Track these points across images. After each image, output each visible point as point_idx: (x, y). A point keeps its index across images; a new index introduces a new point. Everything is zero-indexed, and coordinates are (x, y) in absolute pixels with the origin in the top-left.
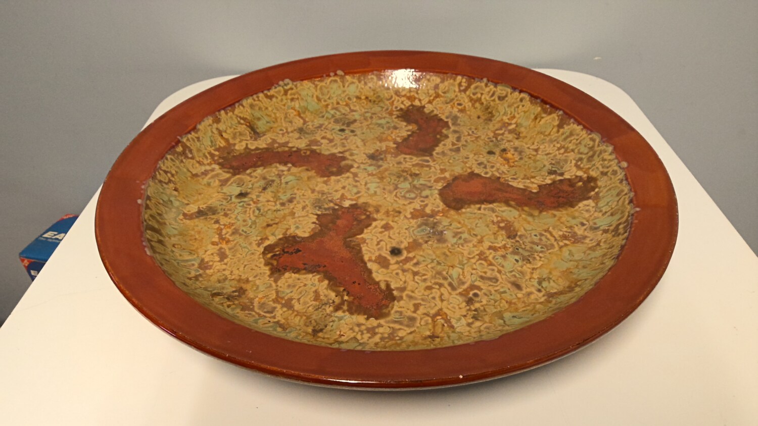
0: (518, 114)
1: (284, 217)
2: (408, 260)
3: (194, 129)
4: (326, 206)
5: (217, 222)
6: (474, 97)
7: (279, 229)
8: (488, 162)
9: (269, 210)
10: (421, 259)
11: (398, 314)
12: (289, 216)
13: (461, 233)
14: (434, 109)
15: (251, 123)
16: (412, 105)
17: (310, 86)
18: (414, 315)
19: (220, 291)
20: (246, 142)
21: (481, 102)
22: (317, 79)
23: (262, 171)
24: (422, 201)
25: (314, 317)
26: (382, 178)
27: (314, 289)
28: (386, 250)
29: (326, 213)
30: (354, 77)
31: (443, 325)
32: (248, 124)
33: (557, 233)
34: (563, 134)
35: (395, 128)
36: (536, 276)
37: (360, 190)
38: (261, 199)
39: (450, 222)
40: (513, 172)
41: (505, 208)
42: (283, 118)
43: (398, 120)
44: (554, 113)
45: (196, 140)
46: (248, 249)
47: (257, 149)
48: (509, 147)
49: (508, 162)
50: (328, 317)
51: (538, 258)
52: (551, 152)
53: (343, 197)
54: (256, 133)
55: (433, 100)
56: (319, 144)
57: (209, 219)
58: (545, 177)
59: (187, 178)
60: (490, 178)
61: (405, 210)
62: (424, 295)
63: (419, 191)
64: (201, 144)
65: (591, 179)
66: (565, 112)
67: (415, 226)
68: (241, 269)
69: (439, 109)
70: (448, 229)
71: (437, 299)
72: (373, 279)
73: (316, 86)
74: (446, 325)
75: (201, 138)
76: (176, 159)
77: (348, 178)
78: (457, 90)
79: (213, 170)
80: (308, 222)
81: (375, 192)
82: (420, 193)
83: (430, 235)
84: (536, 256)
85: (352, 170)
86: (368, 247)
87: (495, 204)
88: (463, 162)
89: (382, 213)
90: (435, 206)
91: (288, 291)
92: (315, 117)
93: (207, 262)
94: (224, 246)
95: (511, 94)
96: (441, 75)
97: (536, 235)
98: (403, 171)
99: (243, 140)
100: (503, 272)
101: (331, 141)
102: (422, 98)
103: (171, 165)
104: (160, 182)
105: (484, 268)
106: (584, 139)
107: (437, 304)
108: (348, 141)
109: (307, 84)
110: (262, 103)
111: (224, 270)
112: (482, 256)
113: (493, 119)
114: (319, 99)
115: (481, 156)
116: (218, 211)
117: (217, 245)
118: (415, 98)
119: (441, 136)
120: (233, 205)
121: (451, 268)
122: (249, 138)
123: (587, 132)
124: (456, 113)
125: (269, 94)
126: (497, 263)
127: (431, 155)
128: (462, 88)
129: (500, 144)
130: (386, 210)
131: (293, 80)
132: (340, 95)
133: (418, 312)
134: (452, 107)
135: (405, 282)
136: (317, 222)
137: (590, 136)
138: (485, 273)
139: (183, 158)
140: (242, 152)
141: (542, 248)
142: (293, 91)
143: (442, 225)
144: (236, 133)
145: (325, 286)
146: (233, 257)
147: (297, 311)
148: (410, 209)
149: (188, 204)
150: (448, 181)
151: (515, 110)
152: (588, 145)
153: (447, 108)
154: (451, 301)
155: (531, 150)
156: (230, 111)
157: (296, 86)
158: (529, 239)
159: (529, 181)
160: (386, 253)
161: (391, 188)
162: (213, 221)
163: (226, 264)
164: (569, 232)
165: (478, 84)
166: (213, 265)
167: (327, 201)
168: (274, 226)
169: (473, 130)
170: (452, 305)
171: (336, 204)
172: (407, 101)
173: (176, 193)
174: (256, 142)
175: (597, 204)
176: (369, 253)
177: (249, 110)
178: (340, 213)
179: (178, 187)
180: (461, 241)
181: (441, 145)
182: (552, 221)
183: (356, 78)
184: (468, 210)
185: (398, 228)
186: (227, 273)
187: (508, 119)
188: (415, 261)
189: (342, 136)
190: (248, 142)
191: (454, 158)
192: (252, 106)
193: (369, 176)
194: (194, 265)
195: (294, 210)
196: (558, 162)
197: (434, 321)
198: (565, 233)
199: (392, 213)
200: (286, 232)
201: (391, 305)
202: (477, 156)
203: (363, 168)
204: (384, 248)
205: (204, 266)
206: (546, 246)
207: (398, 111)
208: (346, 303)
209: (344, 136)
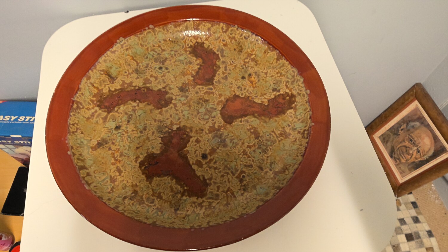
0: (256, 48)
1: (144, 141)
2: (211, 160)
3: (79, 89)
4: (164, 131)
5: (110, 149)
6: (231, 36)
7: (144, 150)
8: (243, 85)
9: (135, 137)
10: (217, 159)
11: (211, 193)
12: (146, 140)
13: (233, 139)
14: (210, 45)
15: (108, 72)
16: (197, 42)
17: (135, 39)
18: (218, 193)
19: (125, 195)
21: (235, 39)
22: (139, 33)
23: (124, 108)
24: (213, 120)
25: (173, 202)
26: (190, 106)
27: (169, 185)
28: (200, 156)
29: (165, 135)
30: (160, 28)
32: (106, 73)
33: (278, 132)
34: (279, 64)
35: (190, 63)
36: (269, 161)
37: (180, 117)
38: (128, 129)
39: (228, 133)
40: (255, 92)
41: (253, 119)
42: (124, 64)
43: (191, 56)
44: (275, 51)
45: (81, 95)
46: (131, 165)
47: (116, 90)
48: (252, 73)
49: (253, 84)
50: (179, 201)
51: (269, 150)
52: (273, 75)
53: (172, 123)
54: (112, 78)
56: (150, 81)
57: (105, 148)
58: (271, 94)
59: (84, 122)
60: (244, 98)
61: (205, 128)
62: (220, 181)
63: (210, 113)
64: (84, 97)
65: (293, 96)
66: (279, 51)
67: (211, 138)
68: (131, 178)
69: (212, 44)
70: (227, 137)
71: (227, 182)
72: (196, 175)
73: (139, 38)
74: (232, 196)
75: (83, 93)
76: (76, 113)
77: (172, 108)
78: (221, 31)
79: (96, 112)
80: (158, 143)
81: (188, 117)
82: (211, 115)
83: (219, 143)
84: (268, 149)
85: (173, 101)
86: (191, 156)
87: (248, 117)
88: (230, 87)
89: (194, 132)
90: (219, 123)
91: (157, 188)
92: (142, 59)
93: (114, 177)
94: (118, 165)
95: (251, 36)
96: (212, 23)
97: (268, 135)
98: (200, 99)
99: (106, 85)
100: (255, 161)
101: (156, 78)
102: (202, 37)
103: (75, 118)
104: (73, 132)
105: (246, 160)
106: (290, 70)
107: (227, 185)
108: (166, 77)
109: (133, 38)
110: (110, 57)
111: (123, 180)
112: (244, 153)
113: (242, 51)
114: (142, 45)
115: (239, 81)
116: (108, 142)
117: (115, 165)
118: (198, 37)
119: (216, 67)
120: (115, 136)
121: (231, 162)
122: (109, 83)
123: (291, 67)
124: (222, 47)
125: (113, 50)
126: (252, 155)
127: (213, 84)
128: (224, 30)
129: (248, 70)
130: (195, 130)
131: (125, 37)
132: (154, 40)
133: (220, 191)
134: (220, 43)
135: (211, 174)
136: (162, 142)
137: (293, 69)
138: (247, 162)
139: (78, 110)
140: (108, 94)
141: (271, 143)
142: (126, 44)
143: (224, 135)
144: (101, 81)
145: (175, 183)
146: (125, 172)
147: (165, 200)
148: (207, 127)
149: (91, 140)
150: (224, 103)
151: (254, 46)
152: (292, 74)
153: (217, 43)
154: (233, 182)
155: (264, 74)
156: (94, 69)
157: (127, 41)
158: (265, 138)
159: (263, 97)
160: (200, 158)
161: (195, 113)
162: (108, 149)
163: (123, 176)
164: (283, 131)
165: (233, 28)
166: (117, 178)
167: (164, 127)
168: (141, 148)
169: (233, 60)
170: (234, 184)
171: (169, 129)
172: (193, 39)
173: (82, 135)
174: (113, 85)
175: (295, 112)
176: (192, 159)
177: (104, 64)
178: (172, 134)
179: (82, 130)
180: (234, 145)
181: (217, 75)
182: (275, 124)
183: (161, 28)
184: (236, 123)
185: (203, 141)
186: (125, 182)
187: (251, 51)
188: (214, 161)
189: (161, 73)
190: (109, 86)
191: (225, 85)
192: (105, 61)
193: (182, 105)
194: (107, 181)
195: (148, 136)
196: (277, 82)
197: (227, 195)
198: (281, 132)
199: (199, 131)
200: (148, 151)
201: (207, 189)
202: (236, 81)
203: (178, 99)
204: (199, 155)
205: (113, 180)
206: (272, 141)
207: (189, 47)
208: (186, 191)
209: (163, 73)
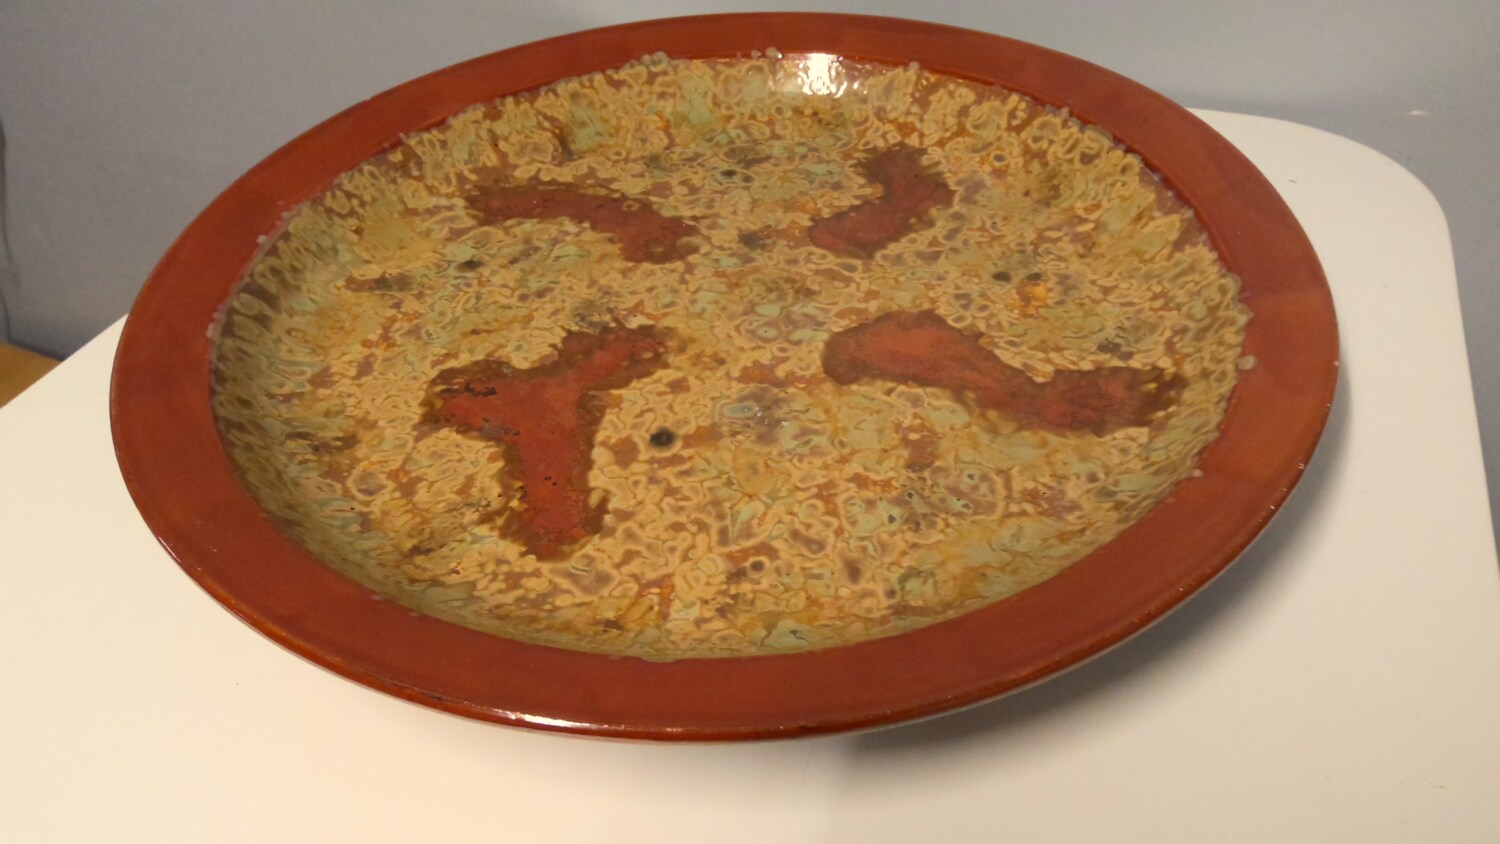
0: (1110, 200)
1: (510, 323)
2: (676, 460)
3: (442, 124)
4: (596, 318)
5: (397, 306)
6: (1034, 147)
7: (487, 344)
8: (983, 296)
9: (495, 303)
10: (701, 466)
11: (585, 561)
12: (520, 322)
13: (816, 432)
14: (943, 161)
15: (564, 130)
16: (902, 144)
17: (704, 74)
18: (614, 572)
19: (312, 432)
20: (540, 165)
21: (1044, 161)
22: (723, 60)
23: (533, 226)
24: (783, 350)
25: (435, 524)
26: (734, 286)
27: (470, 471)
28: (647, 431)
29: (586, 331)
31: (652, 608)
32: (557, 131)
33: (1021, 483)
34: (1176, 265)
35: (837, 187)
36: (906, 562)
37: (677, 300)
38: (495, 279)
39: (808, 405)
40: (1020, 329)
41: (946, 403)
42: (631, 131)
43: (854, 172)
44: (1178, 212)
45: (438, 144)
46: (413, 366)
47: (553, 182)
48: (1050, 273)
49: (1027, 305)
50: (459, 530)
51: (941, 525)
52: (1136, 300)
53: (637, 309)
54: (566, 150)
55: (950, 139)
56: (668, 193)
57: (386, 298)
58: (1084, 354)
59: (391, 213)
60: (960, 331)
61: (736, 360)
62: (657, 538)
63: (791, 327)
64: (445, 156)
65: (1177, 381)
66: (1196, 213)
67: (735, 397)
68: (379, 401)
69: (953, 161)
70: (796, 418)
71: (678, 553)
72: (585, 482)
73: (718, 74)
74: (656, 608)
75: (450, 144)
76: (383, 176)
77: (672, 271)
78: (1004, 124)
79: (450, 208)
81: (704, 310)
82: (790, 332)
83: (749, 422)
84: (939, 520)
85: (692, 258)
86: (618, 417)
87: (929, 390)
88: (926, 285)
89: (687, 356)
90: (802, 365)
91: (426, 463)
92: (694, 138)
93: (333, 374)
94: (379, 351)
95: (1108, 152)
96: (980, 88)
97: (971, 477)
98: (789, 280)
99: (535, 160)
100: (846, 535)
101: (693, 190)
102: (926, 132)
103: (368, 185)
104: (329, 211)
105: (811, 516)
106: (1209, 284)
107: (670, 564)
108: (726, 197)
109: (698, 67)
110: (597, 93)
111: (350, 396)
112: (826, 493)
113: (1054, 202)
114: (716, 103)
115: (976, 280)
116: (411, 286)
117: (369, 347)
118: (914, 129)
119: (919, 220)
120: (442, 281)
121: (747, 498)
122: (549, 159)
123: (1219, 271)
124: (985, 176)
125: (616, 77)
126: (847, 512)
127: (869, 257)
128: (1015, 123)
129: (1037, 262)
130: (698, 351)
131: (673, 54)
132: (761, 100)
133: (626, 569)
134: (982, 162)
135: (640, 503)
136: (560, 345)
137: (1222, 281)
138: (808, 526)
139: (398, 175)
140: (524, 183)
141: (966, 506)
142: (667, 79)
143: (788, 406)
144: (527, 144)
145: (494, 471)
146: (379, 376)
147: (414, 504)
148: (746, 360)
149: (368, 262)
150: (866, 319)
151: (1105, 189)
152: (1213, 300)
153: (972, 162)
154: (700, 565)
155: (1096, 288)
156: (526, 100)
157: (675, 69)
158: (950, 481)
159: (1041, 355)
160: (642, 438)
161: (740, 309)
162: (391, 302)
163: (359, 386)
164: (1050, 488)
165: (1049, 118)
166: (337, 382)
167: (605, 308)
168: (484, 335)
169: (997, 220)
170: (696, 573)
171: (615, 319)
172: (895, 133)
173: (355, 237)
174: (558, 169)
175: (1151, 440)
176: (611, 429)
177: (567, 105)
178: (612, 337)
179: (364, 226)
180: (805, 450)
181: (904, 240)
182: (1030, 454)
184: (865, 389)
185: (697, 394)
186: (351, 402)
187: (1086, 209)
188: (686, 466)
189: (721, 184)
190: (543, 166)
191: (913, 274)
192: (574, 97)
193: (713, 276)
194: (303, 373)
195: (535, 314)
196: (1135, 328)
197: (640, 595)
198: (1040, 487)
199: (707, 360)
200: (495, 351)
201: (583, 541)
202: (966, 278)
203: (714, 256)
204: (646, 427)
205: (322, 379)
206: (977, 504)
207: (866, 151)
208: (507, 513)
209: (725, 186)
